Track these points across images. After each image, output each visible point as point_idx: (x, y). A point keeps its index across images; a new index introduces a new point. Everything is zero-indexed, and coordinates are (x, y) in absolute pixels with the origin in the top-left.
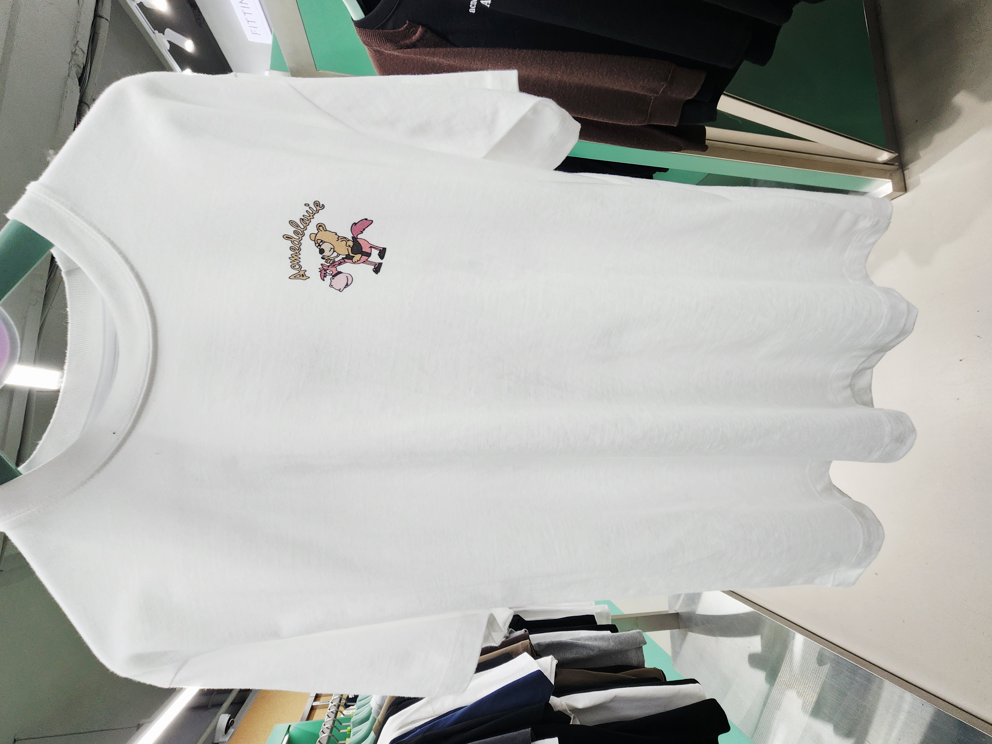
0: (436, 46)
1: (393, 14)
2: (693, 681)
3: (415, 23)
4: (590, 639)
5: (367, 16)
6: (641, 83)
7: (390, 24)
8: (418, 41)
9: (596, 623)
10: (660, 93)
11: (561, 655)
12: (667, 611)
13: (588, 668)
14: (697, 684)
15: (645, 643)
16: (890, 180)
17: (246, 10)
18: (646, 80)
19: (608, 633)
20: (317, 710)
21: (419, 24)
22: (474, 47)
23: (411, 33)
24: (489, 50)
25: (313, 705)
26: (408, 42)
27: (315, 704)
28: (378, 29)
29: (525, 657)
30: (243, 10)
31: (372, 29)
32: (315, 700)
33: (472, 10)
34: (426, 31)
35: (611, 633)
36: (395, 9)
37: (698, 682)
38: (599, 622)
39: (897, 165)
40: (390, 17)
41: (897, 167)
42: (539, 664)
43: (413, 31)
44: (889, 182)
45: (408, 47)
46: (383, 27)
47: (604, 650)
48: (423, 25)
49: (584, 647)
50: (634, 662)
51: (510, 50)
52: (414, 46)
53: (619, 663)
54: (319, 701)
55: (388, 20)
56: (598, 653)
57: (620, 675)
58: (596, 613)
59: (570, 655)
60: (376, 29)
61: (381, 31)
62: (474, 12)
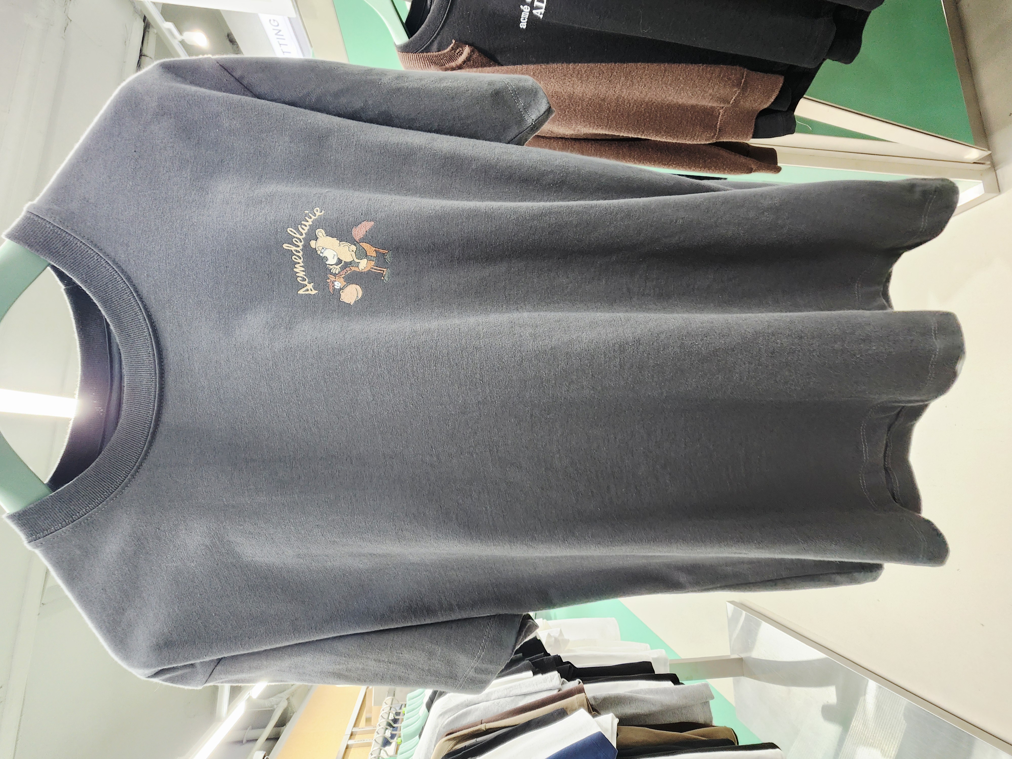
0: (483, 65)
1: (438, 34)
2: (772, 746)
3: (461, 42)
4: (651, 691)
5: (410, 39)
6: (710, 91)
7: (435, 46)
8: (464, 62)
9: (654, 672)
10: (731, 103)
11: (619, 709)
12: (729, 656)
13: (649, 725)
14: (777, 749)
15: (712, 698)
16: (981, 181)
17: (282, 42)
18: (716, 87)
19: (669, 684)
20: (352, 749)
21: (466, 43)
22: (525, 64)
23: (457, 54)
24: (541, 66)
25: (348, 743)
26: (453, 64)
27: (350, 742)
28: (422, 52)
29: (582, 714)
30: (278, 42)
31: (415, 53)
32: (350, 738)
33: (523, 25)
34: (472, 51)
35: (672, 684)
36: (440, 28)
37: (778, 747)
38: (658, 670)
39: (989, 164)
40: (436, 38)
41: (990, 166)
42: (599, 725)
43: (459, 52)
44: (980, 183)
45: (453, 69)
46: (427, 50)
47: (667, 705)
48: (470, 45)
49: (643, 701)
50: (701, 719)
51: (563, 65)
52: (460, 67)
53: (683, 719)
54: (354, 739)
55: (433, 41)
56: (661, 708)
57: (687, 734)
58: (653, 659)
59: (629, 710)
60: (419, 53)
61: (425, 54)
62: (525, 27)
